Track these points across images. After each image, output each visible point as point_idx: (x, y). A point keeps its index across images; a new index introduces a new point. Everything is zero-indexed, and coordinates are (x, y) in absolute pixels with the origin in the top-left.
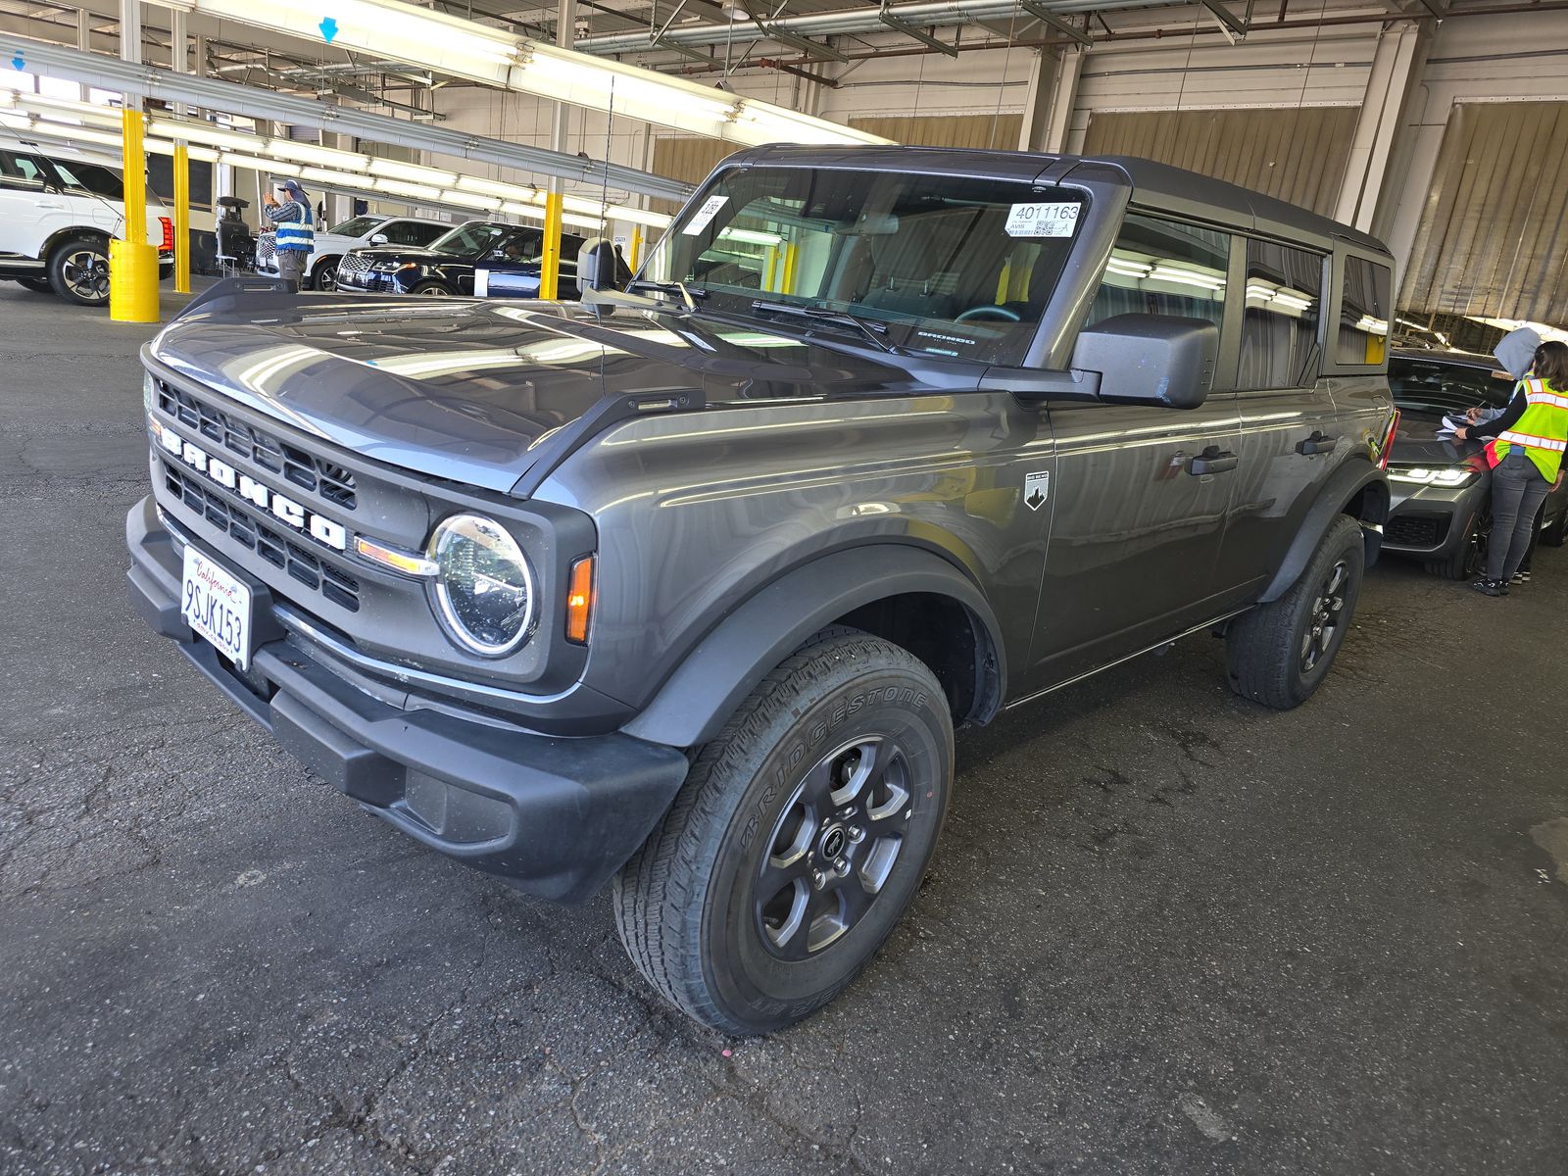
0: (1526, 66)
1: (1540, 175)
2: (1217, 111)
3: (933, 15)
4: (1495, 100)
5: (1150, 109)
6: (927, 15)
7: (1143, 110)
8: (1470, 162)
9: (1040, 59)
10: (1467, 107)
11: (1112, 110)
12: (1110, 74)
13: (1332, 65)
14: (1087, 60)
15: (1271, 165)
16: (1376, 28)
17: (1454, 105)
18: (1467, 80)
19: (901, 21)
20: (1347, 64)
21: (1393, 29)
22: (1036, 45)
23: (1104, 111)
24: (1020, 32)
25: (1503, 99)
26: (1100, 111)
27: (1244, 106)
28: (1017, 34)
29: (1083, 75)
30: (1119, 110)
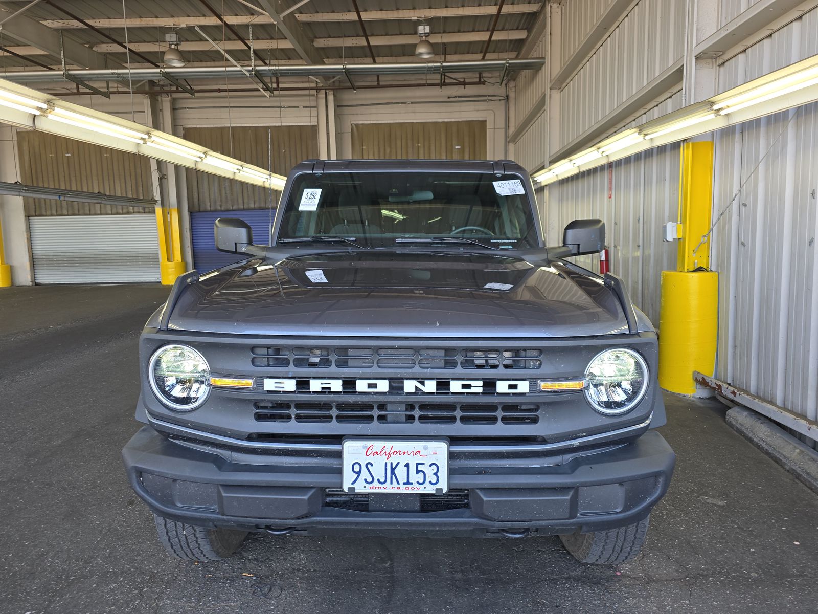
0: (373, 109)
1: (390, 152)
2: (250, 127)
3: (99, 76)
4: (366, 122)
5: (215, 126)
6: (95, 76)
7: (212, 126)
8: (364, 147)
9: (149, 100)
10: (357, 125)
11: (195, 126)
12: (188, 108)
13: (298, 107)
14: (174, 101)
15: (284, 151)
16: (314, 92)
17: (351, 124)
18: (353, 114)
19: (76, 78)
20: (304, 107)
21: (320, 93)
22: (146, 93)
23: (190, 126)
24: (137, 86)
25: (369, 122)
26: (188, 127)
27: (263, 125)
28: (135, 87)
29: (174, 109)
30: (198, 126)
